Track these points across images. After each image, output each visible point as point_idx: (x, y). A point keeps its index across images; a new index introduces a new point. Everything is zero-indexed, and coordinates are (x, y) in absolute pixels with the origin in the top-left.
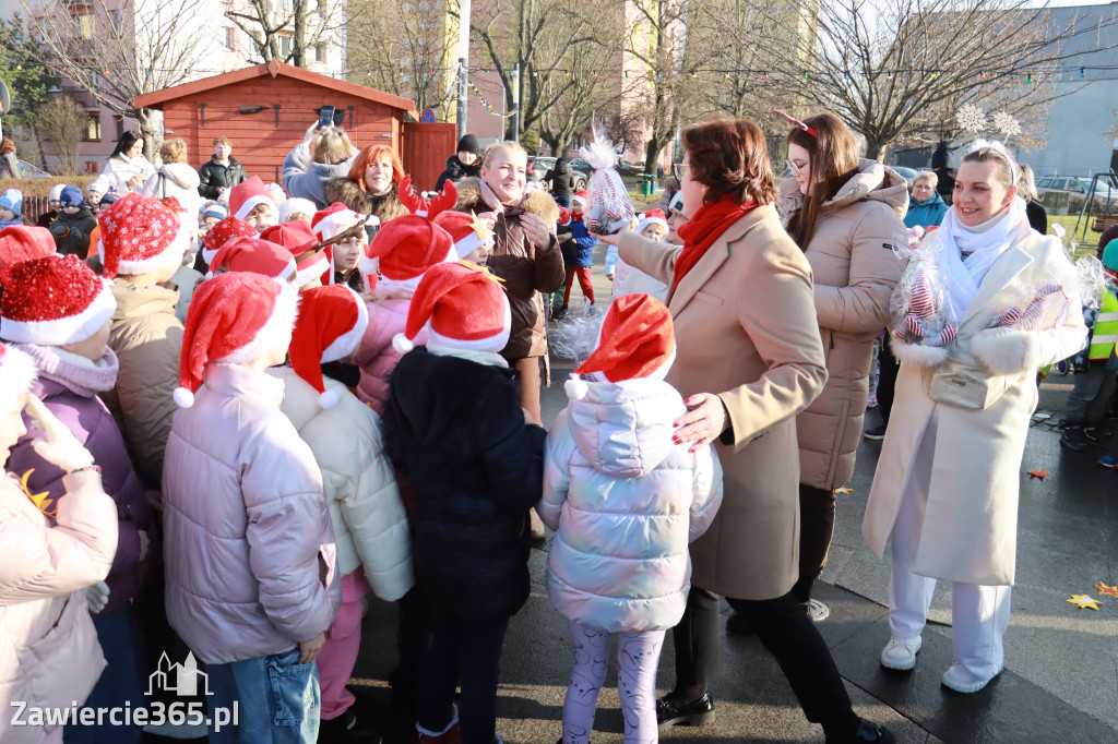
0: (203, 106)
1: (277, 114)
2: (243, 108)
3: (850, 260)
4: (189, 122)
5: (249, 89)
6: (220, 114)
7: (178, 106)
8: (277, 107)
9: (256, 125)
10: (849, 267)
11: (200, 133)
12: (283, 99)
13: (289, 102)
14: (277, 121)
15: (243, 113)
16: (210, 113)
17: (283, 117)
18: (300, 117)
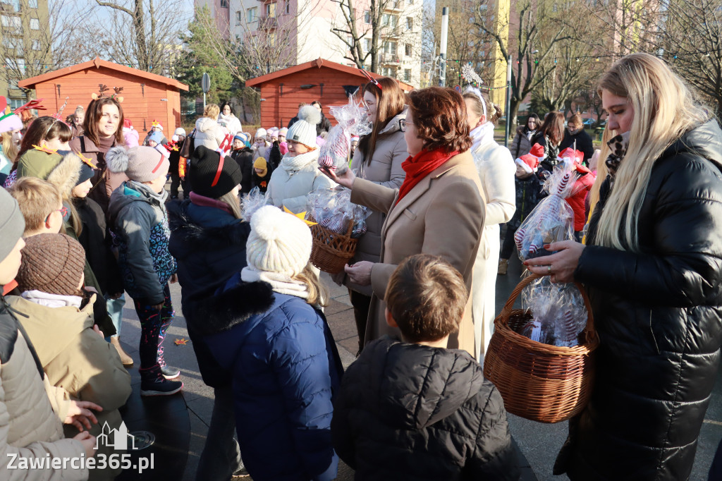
0: (282, 85)
1: (322, 89)
2: (303, 86)
3: (391, 164)
4: (274, 94)
5: (306, 75)
6: (291, 89)
7: (268, 85)
8: (322, 85)
9: (310, 95)
10: (390, 169)
11: (280, 100)
12: (325, 80)
13: (328, 82)
14: (321, 93)
15: (303, 89)
16: (285, 89)
17: (325, 91)
18: (334, 90)
